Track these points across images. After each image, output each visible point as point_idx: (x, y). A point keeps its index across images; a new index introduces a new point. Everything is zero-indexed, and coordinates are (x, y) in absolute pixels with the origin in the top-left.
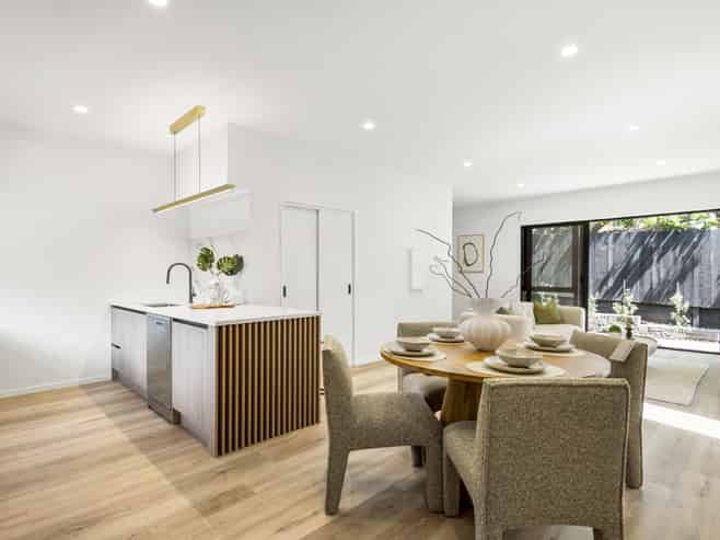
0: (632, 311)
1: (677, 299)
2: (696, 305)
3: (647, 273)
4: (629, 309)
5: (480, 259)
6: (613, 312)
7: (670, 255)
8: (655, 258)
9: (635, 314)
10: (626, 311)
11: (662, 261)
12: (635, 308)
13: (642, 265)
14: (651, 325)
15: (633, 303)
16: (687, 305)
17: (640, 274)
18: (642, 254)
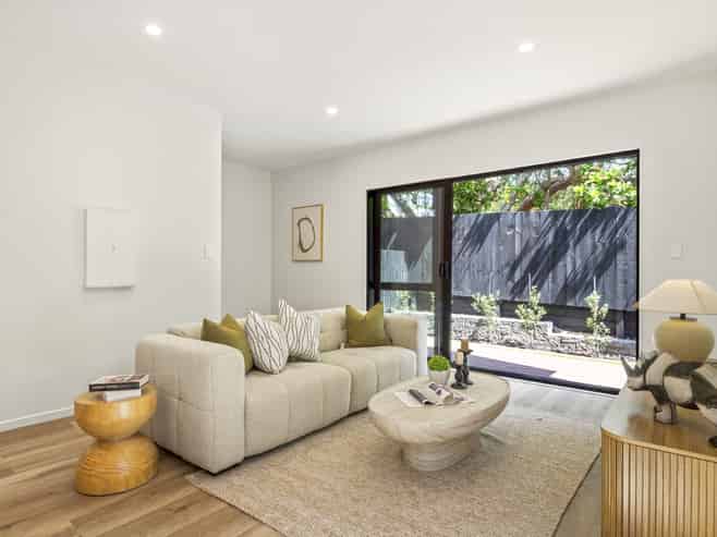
0: (539, 316)
1: (593, 299)
2: (620, 308)
3: (561, 264)
4: (536, 313)
5: (318, 243)
6: (516, 317)
7: (588, 240)
8: (571, 244)
9: (542, 320)
10: (532, 317)
11: (578, 248)
12: (543, 311)
13: (554, 252)
14: (564, 334)
15: (540, 305)
16: (605, 309)
17: (552, 266)
18: (555, 237)
